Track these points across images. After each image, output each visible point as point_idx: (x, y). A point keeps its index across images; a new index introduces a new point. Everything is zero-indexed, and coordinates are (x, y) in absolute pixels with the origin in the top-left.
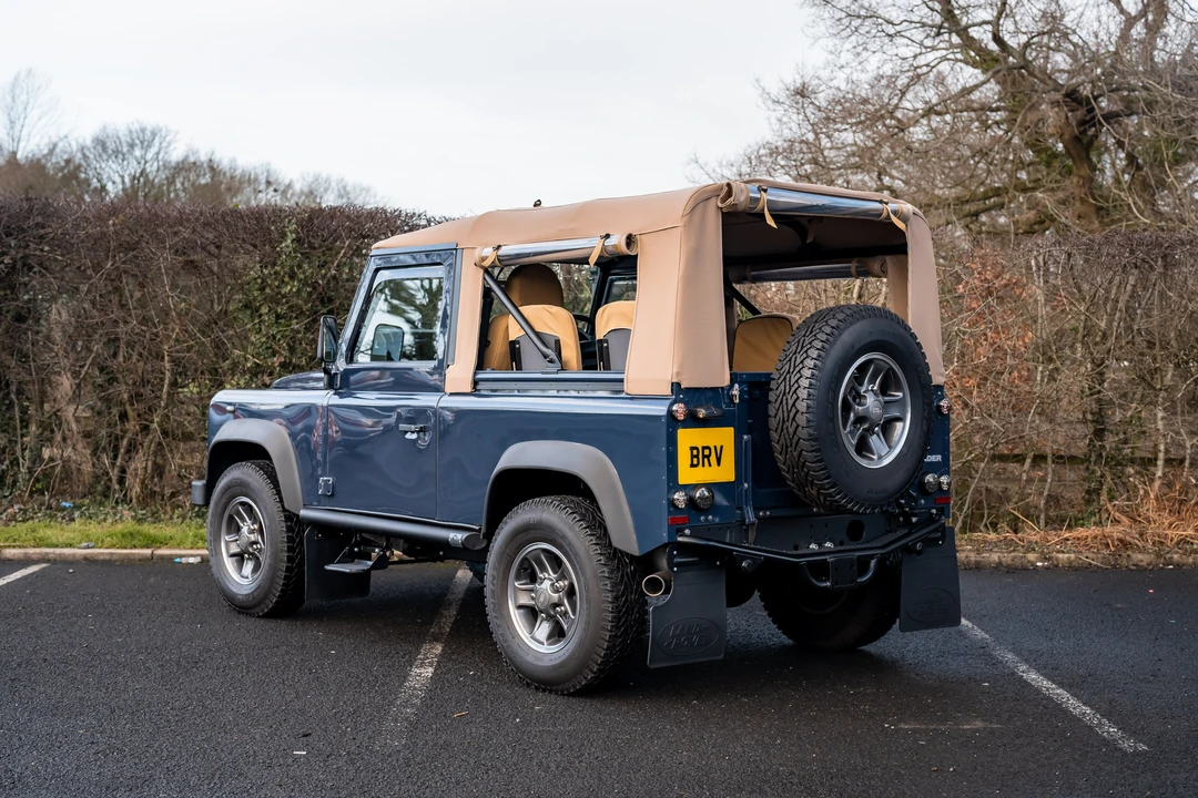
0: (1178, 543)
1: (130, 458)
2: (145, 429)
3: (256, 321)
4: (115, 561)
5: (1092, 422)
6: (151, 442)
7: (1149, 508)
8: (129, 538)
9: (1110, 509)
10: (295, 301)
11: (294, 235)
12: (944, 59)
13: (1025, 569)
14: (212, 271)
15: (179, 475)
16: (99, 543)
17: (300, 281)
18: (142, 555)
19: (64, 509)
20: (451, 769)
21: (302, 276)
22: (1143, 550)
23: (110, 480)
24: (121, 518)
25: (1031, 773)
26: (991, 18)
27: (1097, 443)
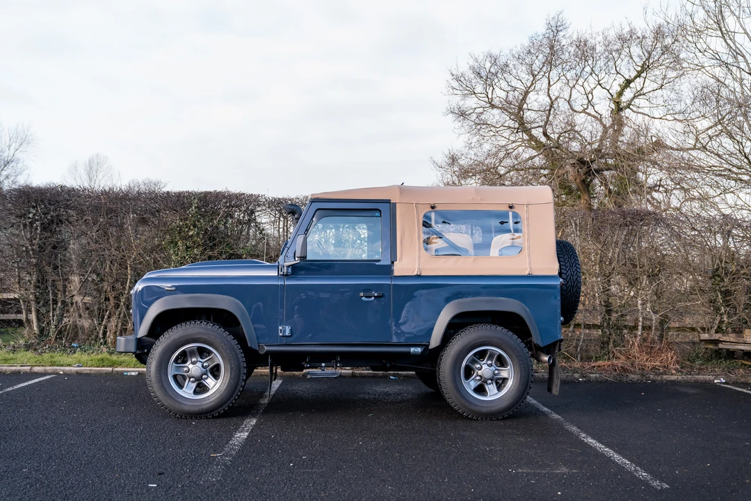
0: (652, 369)
1: (109, 320)
2: (117, 306)
3: (176, 250)
4: (93, 374)
5: (605, 306)
6: (120, 312)
7: (635, 351)
8: (102, 362)
9: (615, 352)
10: (196, 239)
11: (196, 205)
12: (520, 146)
13: (573, 382)
16: (85, 364)
17: (198, 229)
18: (107, 371)
19: (73, 347)
21: (199, 226)
22: (634, 373)
23: (98, 332)
24: (101, 352)
26: (541, 124)
27: (607, 317)
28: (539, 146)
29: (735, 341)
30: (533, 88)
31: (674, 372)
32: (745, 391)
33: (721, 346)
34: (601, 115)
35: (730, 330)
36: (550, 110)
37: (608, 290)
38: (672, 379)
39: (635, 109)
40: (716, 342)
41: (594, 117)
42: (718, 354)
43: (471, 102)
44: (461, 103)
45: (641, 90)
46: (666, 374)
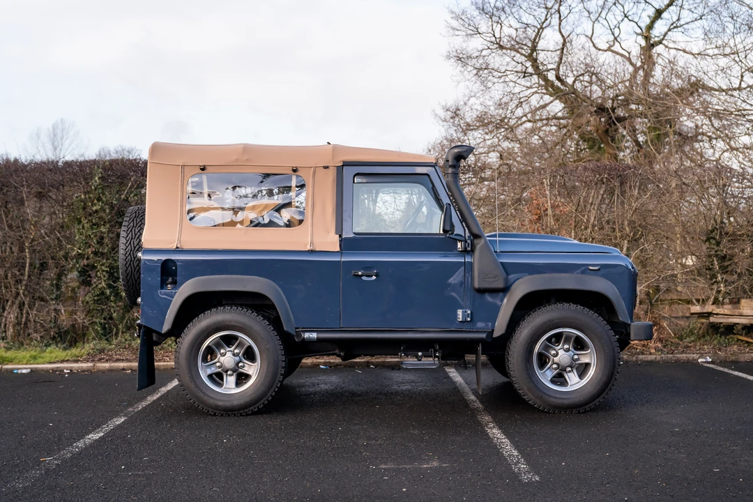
2: (16, 294)
3: (81, 228)
10: (102, 214)
11: (100, 175)
12: (536, 92)
15: (34, 321)
21: (104, 199)
26: (555, 67)
29: (729, 313)
30: (548, 22)
31: (653, 351)
32: (726, 370)
33: (712, 319)
34: (629, 53)
35: (727, 300)
36: (563, 49)
38: (650, 359)
40: (710, 314)
41: (622, 55)
42: (715, 328)
43: (476, 44)
44: (464, 45)
45: (678, 20)
46: (643, 354)
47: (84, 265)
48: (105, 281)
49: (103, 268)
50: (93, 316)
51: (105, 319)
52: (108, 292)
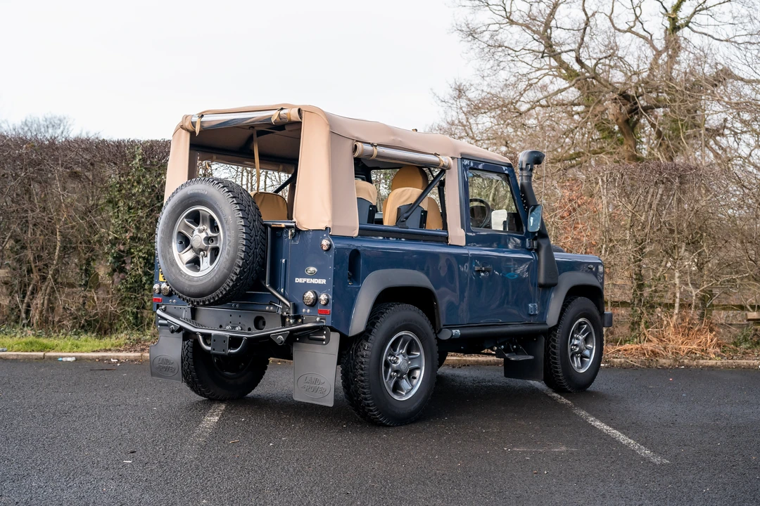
0: (687, 353)
1: (33, 297)
2: (44, 279)
3: (116, 211)
4: (20, 359)
5: (636, 279)
6: (47, 287)
7: (670, 333)
8: (30, 346)
9: (646, 333)
10: (140, 197)
11: (140, 157)
12: (547, 74)
14: (88, 178)
15: (64, 308)
16: (11, 348)
17: (144, 185)
18: (37, 356)
20: (225, 471)
21: (145, 182)
22: (666, 357)
23: (20, 311)
24: (25, 335)
25: (596, 475)
26: (573, 47)
27: (639, 293)
28: (571, 75)
31: (713, 356)
34: (651, 35)
36: (585, 29)
37: (640, 260)
38: (710, 364)
39: (695, 28)
41: (643, 37)
45: (704, 3)
46: (703, 359)
47: (120, 250)
48: (141, 268)
49: (141, 254)
50: (124, 305)
51: (138, 308)
52: (144, 279)
